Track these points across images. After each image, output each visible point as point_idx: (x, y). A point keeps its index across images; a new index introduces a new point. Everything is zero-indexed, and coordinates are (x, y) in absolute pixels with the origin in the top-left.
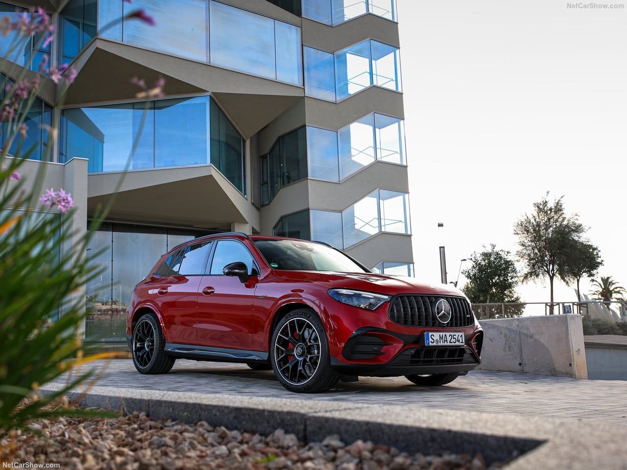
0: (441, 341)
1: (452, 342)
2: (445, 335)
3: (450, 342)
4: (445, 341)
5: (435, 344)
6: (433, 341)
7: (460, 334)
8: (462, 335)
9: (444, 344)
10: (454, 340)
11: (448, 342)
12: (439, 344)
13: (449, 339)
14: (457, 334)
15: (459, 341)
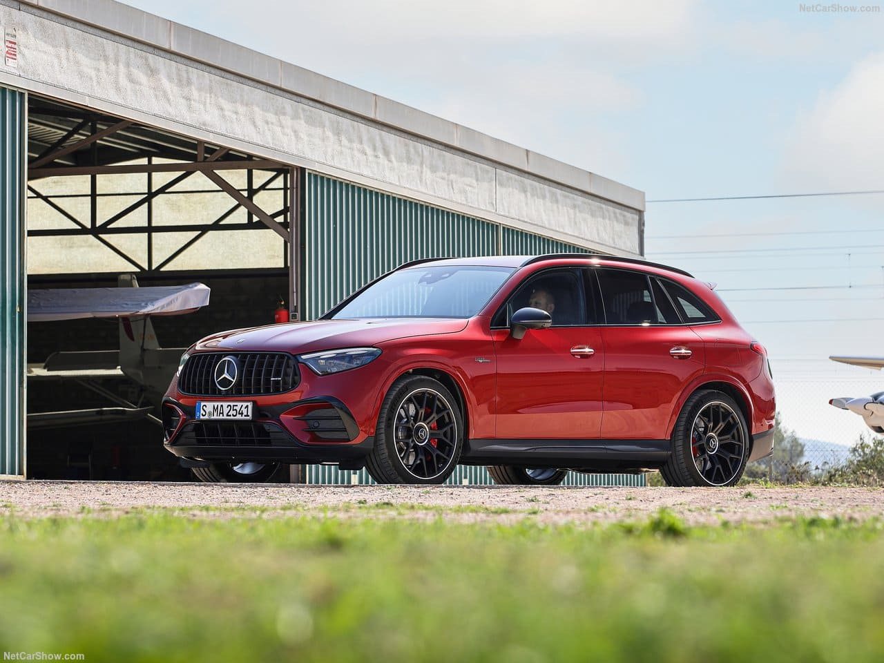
0: (215, 414)
1: (230, 416)
2: (222, 406)
3: (227, 415)
4: (220, 413)
5: (206, 417)
6: (204, 414)
7: (245, 404)
8: (247, 406)
9: (218, 417)
10: (234, 413)
11: (225, 414)
12: (212, 417)
13: (226, 410)
14: (239, 404)
15: (242, 414)
